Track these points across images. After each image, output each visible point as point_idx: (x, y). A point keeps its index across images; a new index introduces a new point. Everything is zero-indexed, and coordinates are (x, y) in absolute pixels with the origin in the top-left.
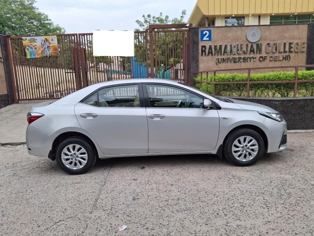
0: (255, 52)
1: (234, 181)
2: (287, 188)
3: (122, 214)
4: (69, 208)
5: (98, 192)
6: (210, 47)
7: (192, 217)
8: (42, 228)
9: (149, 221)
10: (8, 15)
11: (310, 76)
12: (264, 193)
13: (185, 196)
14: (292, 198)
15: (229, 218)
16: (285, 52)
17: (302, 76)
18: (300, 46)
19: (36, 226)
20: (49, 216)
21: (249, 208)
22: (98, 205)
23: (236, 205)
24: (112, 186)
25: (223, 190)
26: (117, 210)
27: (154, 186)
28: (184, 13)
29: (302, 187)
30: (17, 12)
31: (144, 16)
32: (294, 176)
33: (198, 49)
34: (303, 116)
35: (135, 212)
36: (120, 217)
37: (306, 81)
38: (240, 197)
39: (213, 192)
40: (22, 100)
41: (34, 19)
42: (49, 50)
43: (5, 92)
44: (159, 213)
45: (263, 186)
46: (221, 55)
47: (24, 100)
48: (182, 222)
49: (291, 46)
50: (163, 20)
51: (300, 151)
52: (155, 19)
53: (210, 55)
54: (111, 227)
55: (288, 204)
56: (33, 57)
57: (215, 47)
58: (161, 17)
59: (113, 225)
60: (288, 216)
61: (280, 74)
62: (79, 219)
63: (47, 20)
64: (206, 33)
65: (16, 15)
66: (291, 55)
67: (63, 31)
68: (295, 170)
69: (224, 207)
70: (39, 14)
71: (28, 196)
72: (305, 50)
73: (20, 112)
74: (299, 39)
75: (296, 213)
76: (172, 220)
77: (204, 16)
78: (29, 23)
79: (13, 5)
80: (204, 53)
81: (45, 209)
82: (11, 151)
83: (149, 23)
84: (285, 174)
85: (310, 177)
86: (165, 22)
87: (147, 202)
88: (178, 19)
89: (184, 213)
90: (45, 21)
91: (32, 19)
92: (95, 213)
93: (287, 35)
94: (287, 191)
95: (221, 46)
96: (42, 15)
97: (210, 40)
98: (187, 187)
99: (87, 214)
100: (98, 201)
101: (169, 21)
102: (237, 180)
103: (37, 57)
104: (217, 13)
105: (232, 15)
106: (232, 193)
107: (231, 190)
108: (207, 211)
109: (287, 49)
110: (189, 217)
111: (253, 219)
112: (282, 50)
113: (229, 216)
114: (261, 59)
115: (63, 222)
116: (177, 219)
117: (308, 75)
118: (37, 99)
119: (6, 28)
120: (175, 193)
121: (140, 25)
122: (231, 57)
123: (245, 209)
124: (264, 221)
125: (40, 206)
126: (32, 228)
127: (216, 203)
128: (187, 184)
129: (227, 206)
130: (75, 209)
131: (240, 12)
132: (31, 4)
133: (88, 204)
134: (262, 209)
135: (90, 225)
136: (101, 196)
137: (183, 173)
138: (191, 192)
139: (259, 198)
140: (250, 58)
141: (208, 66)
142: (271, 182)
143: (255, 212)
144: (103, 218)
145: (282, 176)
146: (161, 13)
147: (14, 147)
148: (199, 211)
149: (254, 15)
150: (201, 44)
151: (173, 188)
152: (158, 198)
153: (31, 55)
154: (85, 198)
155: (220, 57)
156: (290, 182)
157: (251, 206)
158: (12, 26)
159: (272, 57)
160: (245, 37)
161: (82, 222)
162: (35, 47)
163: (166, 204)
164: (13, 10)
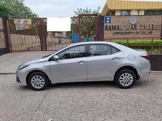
0: (134, 29)
1: (113, 97)
2: (140, 102)
3: (51, 112)
4: (25, 108)
5: (41, 100)
6: (110, 26)
7: (87, 116)
8: (9, 119)
9: (64, 117)
10: (10, 8)
11: (160, 43)
12: (127, 105)
13: (86, 104)
14: (142, 108)
15: (106, 117)
16: (150, 29)
17: (156, 43)
18: (157, 27)
19: (6, 117)
20: (14, 112)
21: (118, 112)
22: (40, 107)
23: (111, 110)
24: (49, 98)
25: (106, 102)
26: (49, 110)
27: (71, 98)
28: (99, 8)
29: (148, 102)
30: (15, 6)
31: (78, 9)
32: (145, 96)
33: (104, 27)
34: (155, 63)
35: (58, 112)
36: (50, 114)
37: (157, 45)
38: (114, 106)
39: (100, 103)
40: (13, 51)
41: (23, 10)
42: (27, 26)
43: (5, 47)
44: (70, 113)
45: (127, 101)
46: (116, 30)
47: (14, 51)
48: (81, 118)
49: (153, 26)
50: (88, 12)
51: (151, 82)
52: (84, 11)
53: (110, 30)
54: (44, 119)
55: (139, 111)
56: (19, 29)
57: (113, 26)
58: (87, 10)
59: (45, 118)
60: (137, 118)
61: (144, 41)
62: (29, 114)
63: (30, 10)
64: (108, 19)
65: (14, 7)
66: (153, 31)
67: (37, 16)
68: (147, 92)
69: (105, 111)
70: (26, 7)
71: (6, 101)
72: (160, 28)
73: (11, 57)
74: (158, 23)
75: (142, 116)
76: (76, 117)
77: (110, 9)
78: (20, 12)
79: (13, 3)
80: (107, 29)
81: (13, 108)
82: (4, 77)
83: (81, 13)
84: (141, 95)
85: (154, 97)
86: (89, 12)
87: (65, 107)
88: (96, 11)
89: (83, 113)
90: (28, 11)
91: (22, 10)
92: (38, 111)
93: (151, 20)
94: (140, 104)
95: (116, 26)
96: (27, 8)
97: (110, 22)
98: (88, 99)
99: (34, 112)
100: (41, 106)
101: (91, 12)
102: (115, 97)
103: (21, 29)
104: (116, 8)
105: (124, 9)
106: (110, 104)
107: (110, 102)
108: (95, 113)
109: (151, 28)
110: (85, 116)
111: (119, 118)
112: (148, 28)
113: (106, 116)
114: (137, 33)
115: (21, 116)
116: (79, 117)
117: (159, 42)
118: (21, 51)
119: (9, 14)
120: (81, 103)
121: (76, 14)
122: (121, 31)
123: (116, 112)
124: (124, 120)
125: (11, 106)
126: (4, 118)
127: (101, 109)
128: (88, 98)
129: (106, 111)
130: (28, 109)
131: (129, 8)
132: (22, 2)
133: (35, 106)
134: (124, 113)
135: (34, 118)
136: (43, 103)
137: (88, 92)
138: (89, 102)
139: (124, 107)
140: (131, 32)
141: (109, 36)
142: (132, 99)
143: (120, 115)
144: (41, 114)
145: (139, 95)
146: (87, 8)
147: (5, 75)
148: (91, 113)
149: (136, 10)
150: (105, 25)
151: (81, 100)
152: (71, 105)
153: (18, 29)
154: (35, 103)
155: (115, 31)
156: (143, 99)
157: (119, 111)
158: (12, 13)
159: (142, 32)
161: (30, 116)
162: (20, 24)
163: (75, 108)
164: (12, 5)
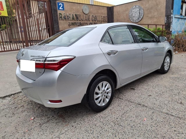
0: (87, 20)
18: (105, 18)
33: (58, 15)
49: (102, 17)
53: (65, 20)
64: (61, 5)
72: (107, 20)
74: (104, 14)
80: (61, 19)
93: (100, 11)
95: (70, 14)
97: (63, 9)
112: (98, 19)
140: (85, 23)
141: (65, 27)
150: (59, 12)
155: (70, 22)
160: (82, 10)
